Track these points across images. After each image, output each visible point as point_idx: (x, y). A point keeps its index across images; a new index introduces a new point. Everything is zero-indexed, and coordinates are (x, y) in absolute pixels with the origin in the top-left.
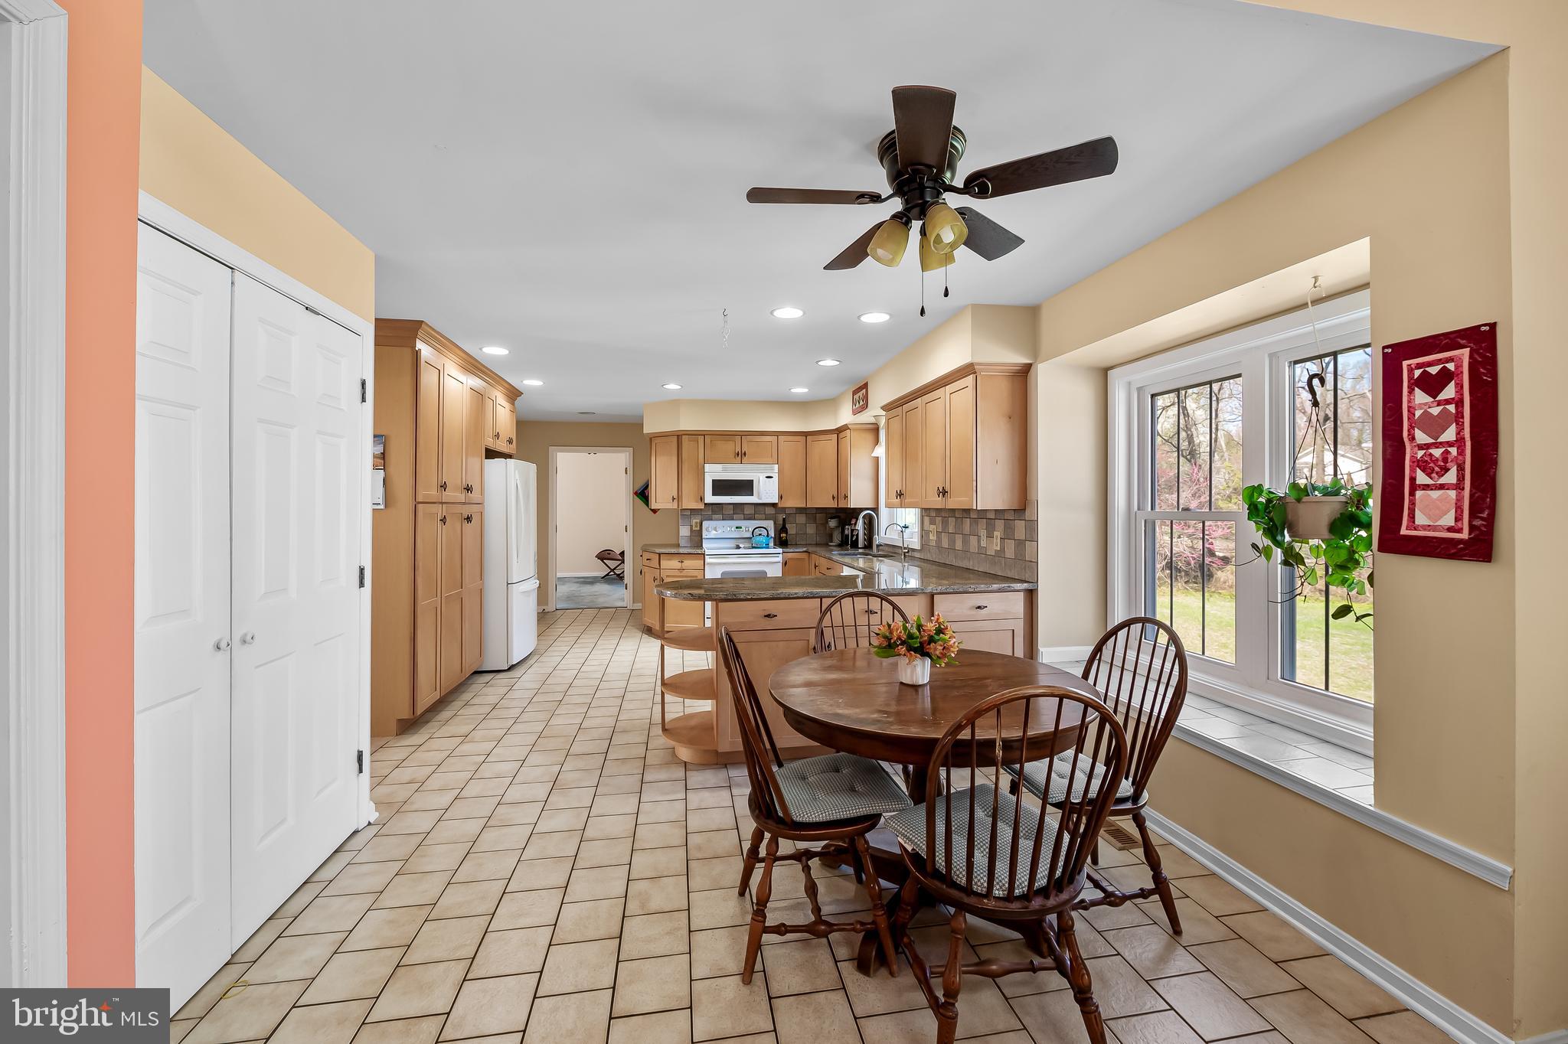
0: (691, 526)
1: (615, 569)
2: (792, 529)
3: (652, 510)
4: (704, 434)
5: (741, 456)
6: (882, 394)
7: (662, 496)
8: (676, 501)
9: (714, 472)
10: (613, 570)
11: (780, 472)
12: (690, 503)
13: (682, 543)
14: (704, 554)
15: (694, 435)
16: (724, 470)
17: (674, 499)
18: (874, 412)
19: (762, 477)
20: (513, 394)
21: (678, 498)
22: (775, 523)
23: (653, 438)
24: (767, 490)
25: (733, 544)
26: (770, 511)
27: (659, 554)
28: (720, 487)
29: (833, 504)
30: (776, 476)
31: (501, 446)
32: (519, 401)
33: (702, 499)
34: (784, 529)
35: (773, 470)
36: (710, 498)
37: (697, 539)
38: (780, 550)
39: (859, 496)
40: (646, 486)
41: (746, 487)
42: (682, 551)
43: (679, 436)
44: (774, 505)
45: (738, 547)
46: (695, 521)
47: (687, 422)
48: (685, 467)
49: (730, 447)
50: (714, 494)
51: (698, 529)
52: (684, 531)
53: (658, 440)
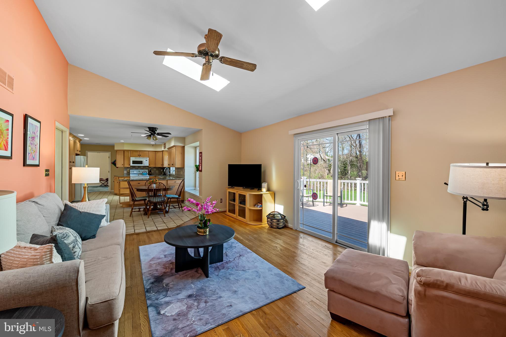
0: (127, 171)
1: (104, 183)
2: (152, 172)
3: (117, 167)
4: (130, 151)
5: (139, 156)
6: (167, 147)
7: (119, 164)
8: (123, 165)
9: (132, 159)
10: (103, 184)
11: (149, 159)
12: (127, 166)
13: (125, 175)
14: (130, 177)
15: (128, 151)
16: (135, 159)
17: (122, 165)
18: (166, 149)
19: (145, 160)
20: (80, 140)
21: (124, 164)
22: (148, 170)
23: (117, 151)
24: (146, 163)
25: (138, 175)
26: (147, 168)
27: (119, 177)
28: (134, 162)
29: (161, 166)
30: (148, 160)
31: (78, 153)
32: (81, 141)
33: (130, 165)
34: (150, 171)
35: (147, 159)
36: (132, 165)
37: (129, 174)
38: (149, 176)
39: (166, 165)
40: (115, 161)
41: (141, 162)
42: (124, 176)
43: (124, 151)
44: (148, 166)
45: (139, 175)
46: (128, 170)
47: (126, 148)
48: (125, 158)
49: (137, 154)
50: (133, 164)
51: (129, 171)
52: (125, 172)
53: (118, 151)
